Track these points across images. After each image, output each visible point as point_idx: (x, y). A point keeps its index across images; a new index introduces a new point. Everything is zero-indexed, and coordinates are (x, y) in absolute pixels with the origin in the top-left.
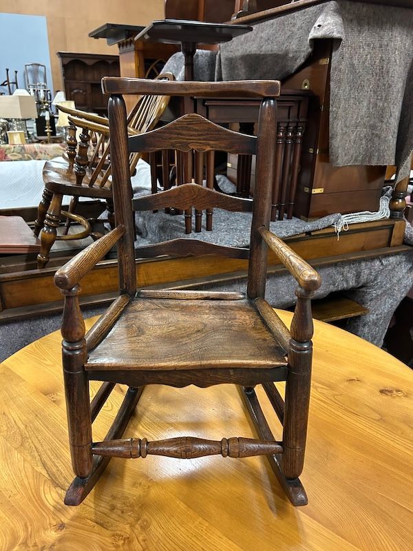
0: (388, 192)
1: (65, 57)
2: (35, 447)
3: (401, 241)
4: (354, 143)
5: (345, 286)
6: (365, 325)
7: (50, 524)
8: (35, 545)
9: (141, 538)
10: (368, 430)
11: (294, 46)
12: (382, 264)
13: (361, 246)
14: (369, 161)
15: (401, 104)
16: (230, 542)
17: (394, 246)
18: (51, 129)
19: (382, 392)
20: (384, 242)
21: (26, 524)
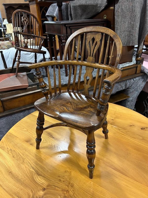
0: (135, 54)
1: (6, 5)
2: (28, 162)
3: (140, 72)
4: (123, 38)
5: (122, 89)
6: (128, 102)
7: (40, 189)
8: (37, 197)
9: (72, 190)
10: (139, 143)
11: (100, 2)
12: (134, 80)
13: (127, 74)
14: (129, 44)
15: (139, 22)
16: (101, 188)
17: (138, 74)
18: (4, 35)
19: (142, 129)
20: (134, 72)
21: (32, 190)
